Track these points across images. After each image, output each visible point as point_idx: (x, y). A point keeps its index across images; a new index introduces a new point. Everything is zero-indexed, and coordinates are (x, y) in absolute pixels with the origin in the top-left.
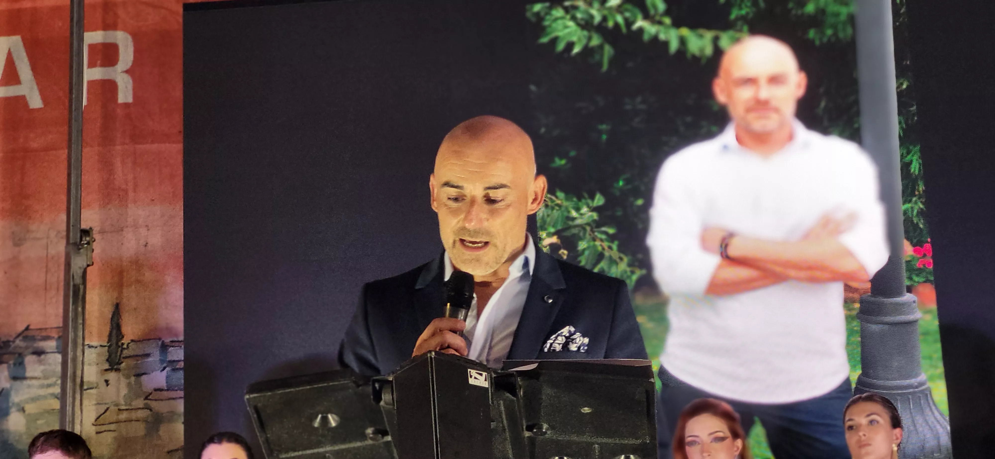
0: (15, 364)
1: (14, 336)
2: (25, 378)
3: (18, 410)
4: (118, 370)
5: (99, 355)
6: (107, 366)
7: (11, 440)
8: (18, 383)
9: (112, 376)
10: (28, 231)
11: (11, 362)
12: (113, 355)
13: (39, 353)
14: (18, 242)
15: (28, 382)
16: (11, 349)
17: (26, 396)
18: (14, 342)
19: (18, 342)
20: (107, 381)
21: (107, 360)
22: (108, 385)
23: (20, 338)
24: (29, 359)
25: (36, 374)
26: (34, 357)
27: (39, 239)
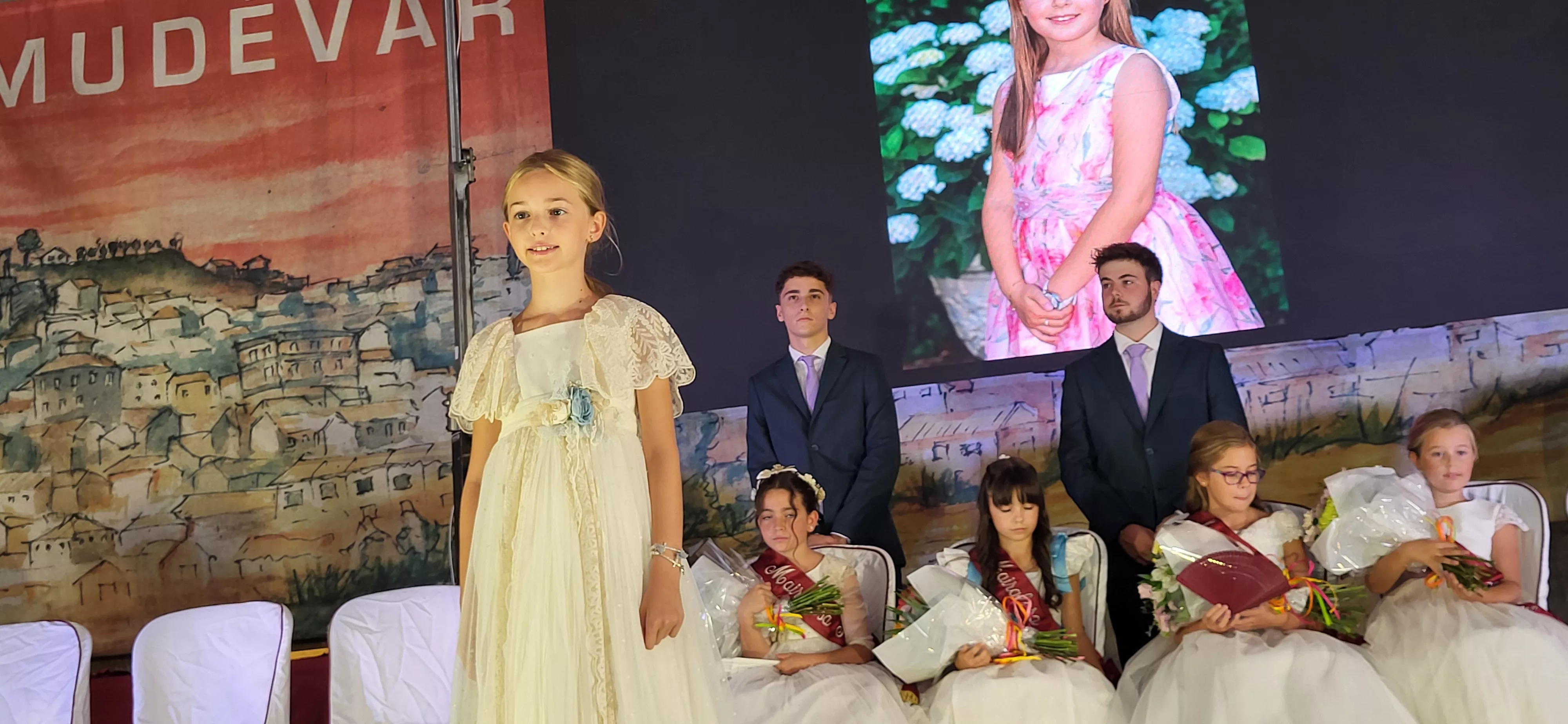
0: (427, 280)
1: (425, 254)
2: (437, 292)
3: (433, 321)
4: (517, 279)
5: (500, 266)
6: (508, 276)
7: (429, 348)
8: (432, 296)
9: (512, 284)
10: (432, 159)
11: (424, 278)
12: (513, 266)
13: (446, 268)
14: (423, 170)
15: (438, 295)
16: (423, 266)
17: (439, 308)
18: (425, 259)
19: (428, 259)
20: (508, 289)
21: (508, 270)
22: (509, 293)
23: (431, 255)
24: (440, 275)
25: (446, 288)
26: (444, 272)
27: (440, 165)
